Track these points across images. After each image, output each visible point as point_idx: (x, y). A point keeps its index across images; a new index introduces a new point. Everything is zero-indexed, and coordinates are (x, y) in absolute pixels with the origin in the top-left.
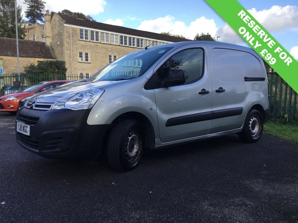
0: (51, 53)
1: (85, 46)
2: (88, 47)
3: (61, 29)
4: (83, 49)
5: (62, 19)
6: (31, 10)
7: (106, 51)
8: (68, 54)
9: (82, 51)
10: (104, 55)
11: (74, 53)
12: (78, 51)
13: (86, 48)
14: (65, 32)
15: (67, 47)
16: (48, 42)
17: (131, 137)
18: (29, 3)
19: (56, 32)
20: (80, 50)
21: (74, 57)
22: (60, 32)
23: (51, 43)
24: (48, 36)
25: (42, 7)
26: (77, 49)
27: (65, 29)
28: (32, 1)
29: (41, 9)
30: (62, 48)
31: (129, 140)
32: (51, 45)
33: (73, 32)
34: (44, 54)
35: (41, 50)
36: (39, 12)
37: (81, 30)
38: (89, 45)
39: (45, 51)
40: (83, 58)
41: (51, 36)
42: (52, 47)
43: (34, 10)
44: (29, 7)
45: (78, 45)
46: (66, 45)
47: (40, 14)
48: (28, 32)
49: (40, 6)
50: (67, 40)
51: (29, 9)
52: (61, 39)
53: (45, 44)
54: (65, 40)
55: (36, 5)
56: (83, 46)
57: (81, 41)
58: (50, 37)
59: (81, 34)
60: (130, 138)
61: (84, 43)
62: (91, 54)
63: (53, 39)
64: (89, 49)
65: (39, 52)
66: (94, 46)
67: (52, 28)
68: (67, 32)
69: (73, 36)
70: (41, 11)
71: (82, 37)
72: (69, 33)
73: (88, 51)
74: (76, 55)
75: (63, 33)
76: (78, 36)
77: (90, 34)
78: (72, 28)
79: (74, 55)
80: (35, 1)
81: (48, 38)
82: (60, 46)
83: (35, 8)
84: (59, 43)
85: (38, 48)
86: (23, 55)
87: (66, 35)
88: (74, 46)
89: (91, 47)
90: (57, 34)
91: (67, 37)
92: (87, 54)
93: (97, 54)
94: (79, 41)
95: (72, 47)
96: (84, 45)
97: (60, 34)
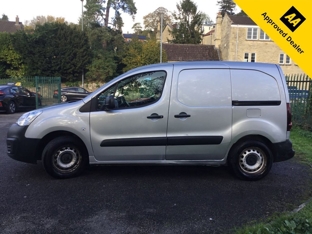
0: (218, 56)
1: (252, 46)
2: (255, 47)
3: (228, 31)
4: (250, 49)
5: (230, 20)
6: (222, 11)
7: (277, 49)
8: (233, 56)
9: (248, 51)
10: (273, 54)
11: (239, 54)
12: (244, 51)
13: (253, 48)
14: (231, 33)
15: (232, 49)
16: (217, 45)
17: (63, 151)
18: (221, 4)
19: (224, 34)
20: (246, 51)
21: (239, 59)
22: (227, 34)
23: (220, 45)
24: (217, 38)
25: (234, 6)
26: (243, 50)
27: (232, 30)
28: (224, 2)
29: (232, 8)
30: (228, 50)
31: (60, 154)
32: (219, 47)
33: (240, 32)
34: (211, 57)
35: (208, 54)
36: (230, 11)
37: (250, 30)
38: (257, 45)
39: (213, 54)
40: (249, 59)
41: (220, 38)
42: (220, 49)
43: (226, 10)
44: (221, 8)
45: (244, 45)
46: (231, 47)
47: (231, 14)
48: (212, 34)
49: (232, 6)
50: (233, 41)
51: (220, 10)
52: (227, 41)
53: (214, 47)
54: (231, 41)
55: (227, 5)
56: (250, 46)
57: (248, 41)
58: (219, 40)
59: (249, 33)
60: (61, 152)
61: (251, 43)
62: (258, 55)
63: (222, 41)
64: (257, 48)
65: (207, 56)
66: (263, 45)
67: (222, 30)
68: (234, 33)
69: (240, 37)
70: (232, 10)
71: (249, 37)
72: (236, 33)
73: (255, 52)
74: (241, 57)
75: (230, 34)
76: (245, 36)
77: (259, 33)
78: (239, 28)
79: (239, 57)
80: (227, 1)
81: (217, 41)
82: (227, 48)
83: (226, 9)
84: (225, 45)
85: (206, 52)
86: (191, 59)
87: (233, 36)
88: (241, 47)
89: (259, 47)
90: (225, 36)
91: (233, 38)
92: (253, 55)
93: (265, 54)
94: (246, 41)
95: (238, 48)
96: (251, 44)
97: (227, 35)
